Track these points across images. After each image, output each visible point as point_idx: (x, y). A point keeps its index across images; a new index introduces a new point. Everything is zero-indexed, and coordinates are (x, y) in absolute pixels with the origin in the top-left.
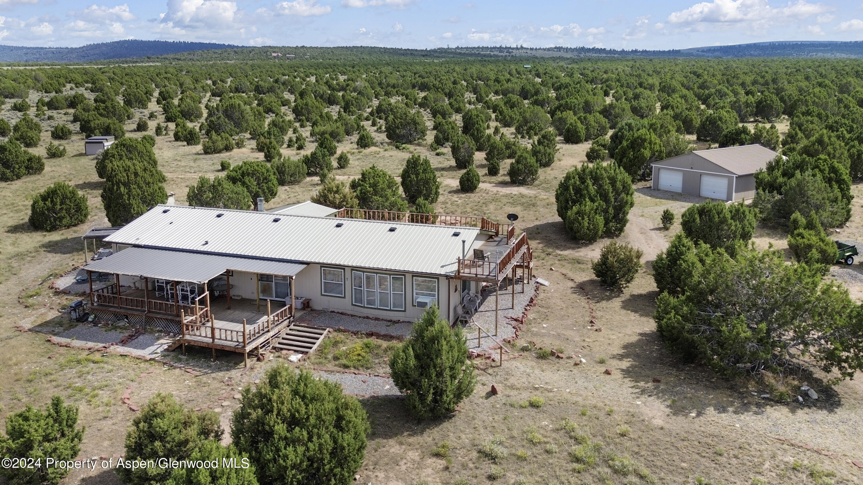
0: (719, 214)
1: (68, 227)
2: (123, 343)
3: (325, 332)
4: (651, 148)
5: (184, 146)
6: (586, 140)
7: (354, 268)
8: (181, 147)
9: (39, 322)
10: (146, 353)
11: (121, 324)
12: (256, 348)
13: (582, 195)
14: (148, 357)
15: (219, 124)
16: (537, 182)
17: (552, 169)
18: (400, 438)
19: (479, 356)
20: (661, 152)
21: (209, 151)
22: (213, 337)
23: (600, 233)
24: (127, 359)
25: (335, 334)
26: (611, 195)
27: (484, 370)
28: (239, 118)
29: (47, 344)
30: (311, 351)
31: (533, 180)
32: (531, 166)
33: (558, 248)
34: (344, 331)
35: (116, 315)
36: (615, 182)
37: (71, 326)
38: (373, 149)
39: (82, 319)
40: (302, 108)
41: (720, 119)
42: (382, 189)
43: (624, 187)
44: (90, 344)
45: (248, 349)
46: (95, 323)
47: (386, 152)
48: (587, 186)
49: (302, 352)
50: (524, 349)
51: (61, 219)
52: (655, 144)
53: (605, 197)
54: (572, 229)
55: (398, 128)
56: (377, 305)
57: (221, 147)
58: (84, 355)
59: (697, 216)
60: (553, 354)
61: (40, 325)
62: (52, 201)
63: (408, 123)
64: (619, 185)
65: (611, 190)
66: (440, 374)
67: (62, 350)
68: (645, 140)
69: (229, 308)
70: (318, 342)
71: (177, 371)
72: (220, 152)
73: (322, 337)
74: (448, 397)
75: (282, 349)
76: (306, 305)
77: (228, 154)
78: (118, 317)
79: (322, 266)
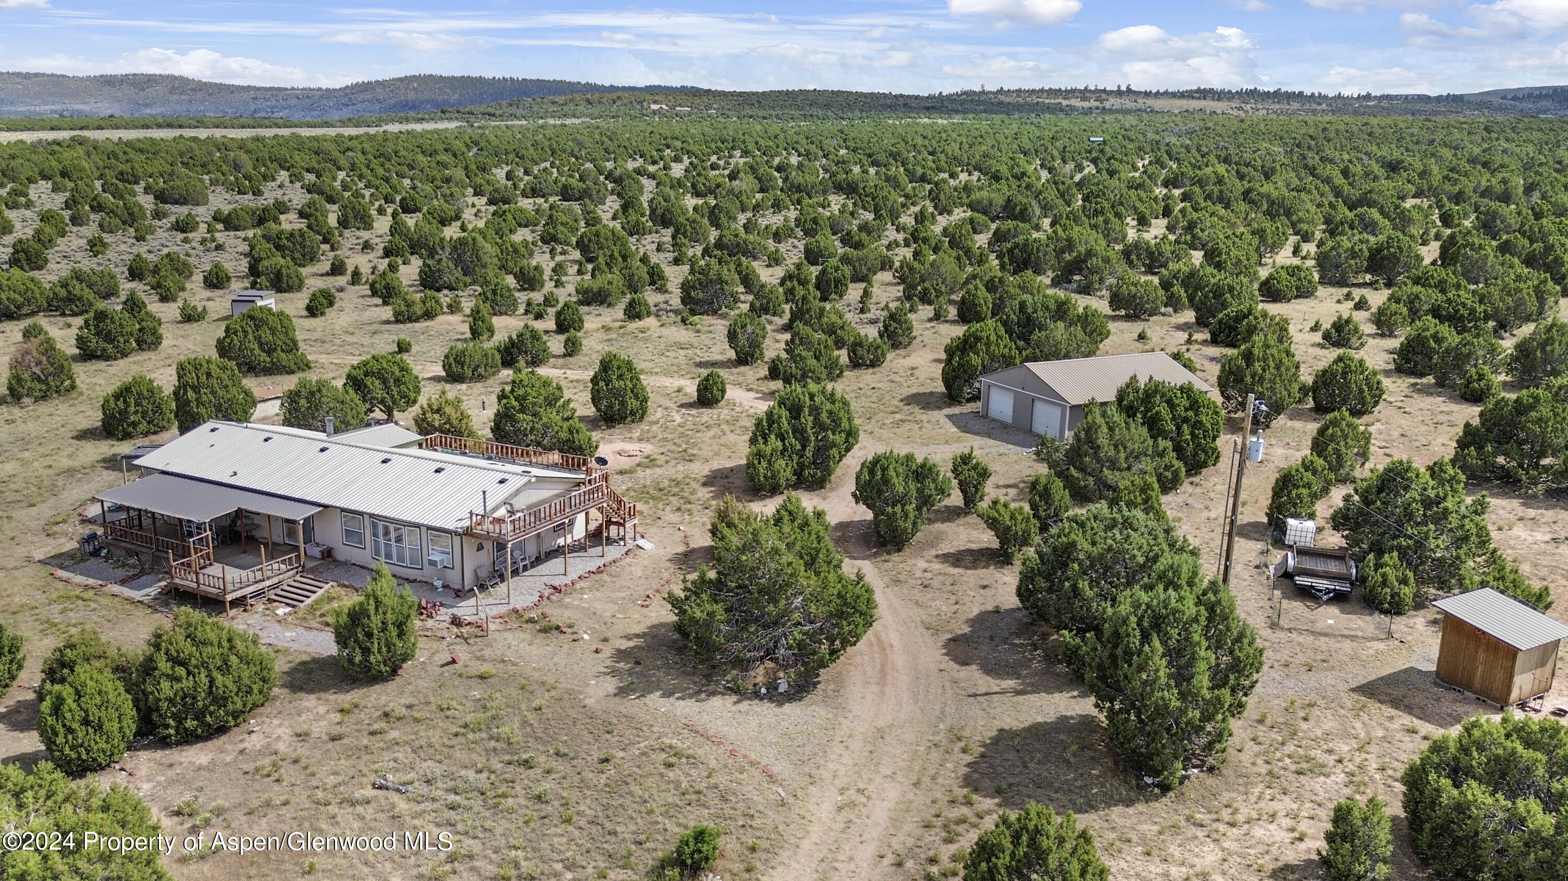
1: (146, 434)
2: (123, 582)
3: (327, 587)
4: (988, 352)
5: (377, 306)
7: (372, 516)
8: (374, 309)
9: (52, 554)
10: (137, 595)
11: (131, 561)
12: (244, 597)
14: (138, 598)
15: (439, 270)
18: (322, 695)
19: (469, 624)
20: (1010, 357)
21: (400, 318)
22: (198, 582)
23: (787, 484)
24: (117, 599)
25: (338, 589)
26: (810, 431)
27: (465, 639)
28: (472, 261)
29: (50, 578)
30: (302, 605)
34: (346, 586)
35: (127, 551)
36: (819, 414)
37: (83, 560)
38: (647, 322)
39: (95, 553)
40: (590, 241)
42: (534, 404)
43: (833, 421)
44: (89, 581)
45: (229, 597)
46: (108, 558)
47: (663, 329)
49: (294, 606)
50: (531, 621)
51: (135, 425)
56: (395, 561)
57: (419, 313)
58: (78, 591)
60: (558, 628)
61: (52, 557)
62: (125, 401)
65: (810, 424)
67: (60, 585)
68: (980, 339)
69: (245, 552)
70: (314, 597)
71: (159, 615)
72: (417, 320)
73: (320, 592)
75: (275, 601)
76: (328, 554)
77: (429, 323)
78: (131, 554)
79: (343, 510)
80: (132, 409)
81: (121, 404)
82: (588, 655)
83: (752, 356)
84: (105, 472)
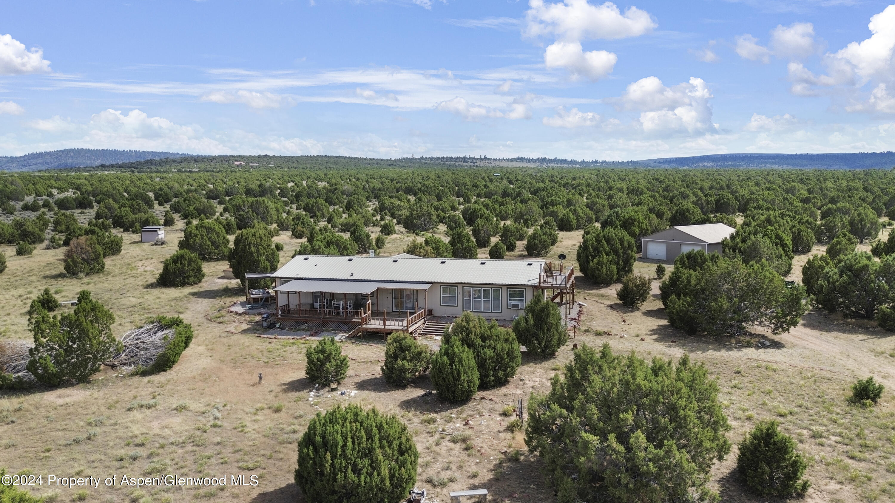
0: (701, 257)
2: (312, 335)
4: (639, 227)
6: (577, 229)
7: (464, 285)
9: (240, 329)
11: (302, 327)
12: (412, 332)
13: (598, 252)
14: (339, 340)
15: (248, 217)
16: (549, 255)
17: (557, 247)
20: (647, 230)
22: (385, 325)
23: (615, 278)
26: (620, 251)
28: (264, 213)
29: (260, 338)
31: (547, 252)
32: (544, 241)
33: (584, 289)
36: (623, 242)
37: (267, 330)
38: (394, 236)
39: (271, 326)
41: (688, 211)
43: (629, 246)
44: (289, 337)
46: (282, 328)
47: (409, 238)
48: (603, 245)
49: (441, 335)
50: (587, 331)
52: (643, 223)
53: (616, 252)
54: (593, 276)
55: (415, 219)
56: (483, 310)
59: (686, 260)
60: (605, 333)
61: (244, 331)
63: (423, 215)
64: (626, 244)
65: (620, 247)
66: (548, 330)
67: (274, 340)
68: (635, 220)
74: (555, 342)
76: (431, 312)
78: (299, 323)
79: (442, 284)
80: (186, 268)
81: (179, 265)
82: (640, 342)
83: (488, 242)
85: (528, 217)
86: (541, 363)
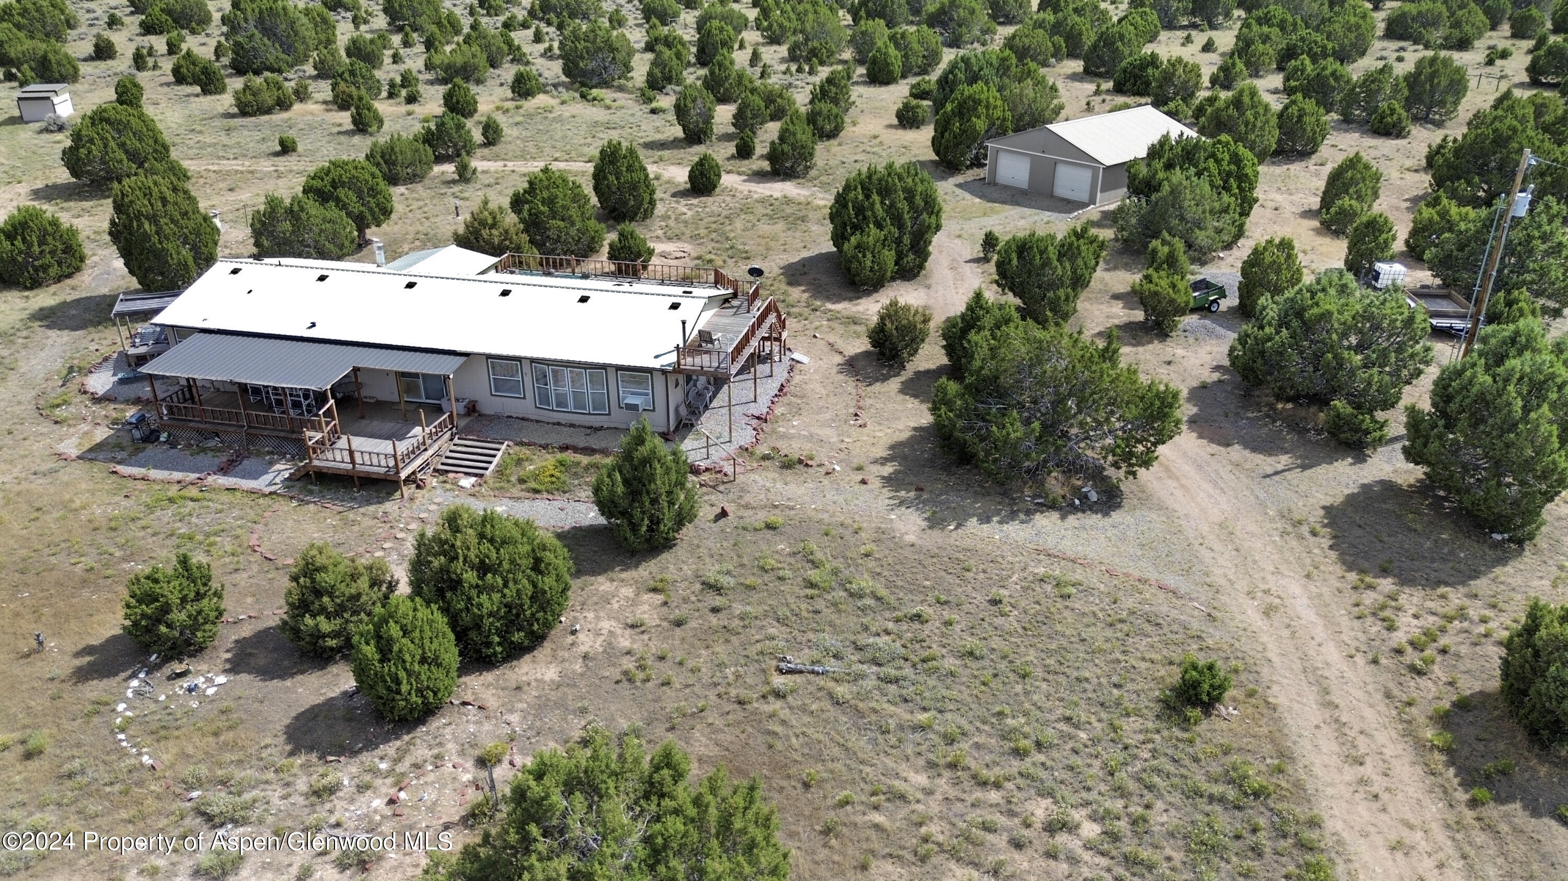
1: (59, 279)
2: (224, 470)
3: (504, 447)
4: (987, 116)
5: (197, 96)
6: (904, 76)
7: (533, 361)
8: (193, 99)
9: (87, 446)
10: (261, 484)
11: (211, 444)
12: (414, 473)
13: (865, 218)
14: (267, 490)
15: (254, 48)
16: (813, 173)
17: (840, 145)
18: (611, 574)
19: (707, 470)
20: (1004, 119)
21: (249, 109)
22: (353, 461)
23: (889, 274)
24: (238, 494)
25: (517, 448)
26: (906, 216)
27: (713, 487)
28: (288, 36)
29: (114, 477)
30: (488, 473)
31: (807, 168)
32: (803, 147)
33: (829, 299)
34: (529, 444)
35: (199, 432)
36: (913, 197)
37: (138, 451)
38: (541, 99)
39: (151, 437)
41: (1122, 37)
42: (563, 207)
43: (926, 203)
44: (177, 475)
45: (403, 475)
46: (172, 443)
47: (564, 107)
48: (873, 204)
49: (476, 475)
50: (765, 458)
51: (45, 268)
52: (995, 107)
53: (898, 220)
54: (849, 270)
55: (582, 58)
56: (571, 407)
57: (270, 102)
58: (173, 491)
60: (800, 461)
61: (91, 450)
62: (24, 240)
63: (600, 49)
64: (918, 200)
65: (907, 208)
67: (140, 485)
68: (979, 102)
69: (363, 417)
70: (496, 461)
71: (312, 506)
72: (268, 111)
73: (500, 454)
74: (667, 524)
75: (447, 472)
76: (472, 409)
77: (285, 115)
78: (205, 435)
79: (489, 357)
80: (36, 249)
81: (18, 243)
82: (858, 487)
83: (705, 133)
84: (53, 334)
85: (816, 44)
86: (637, 567)
